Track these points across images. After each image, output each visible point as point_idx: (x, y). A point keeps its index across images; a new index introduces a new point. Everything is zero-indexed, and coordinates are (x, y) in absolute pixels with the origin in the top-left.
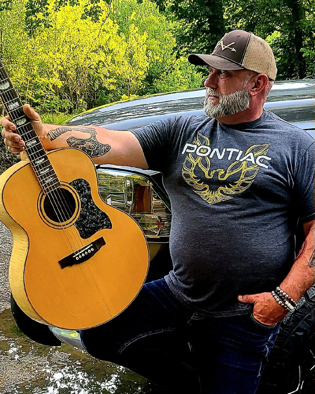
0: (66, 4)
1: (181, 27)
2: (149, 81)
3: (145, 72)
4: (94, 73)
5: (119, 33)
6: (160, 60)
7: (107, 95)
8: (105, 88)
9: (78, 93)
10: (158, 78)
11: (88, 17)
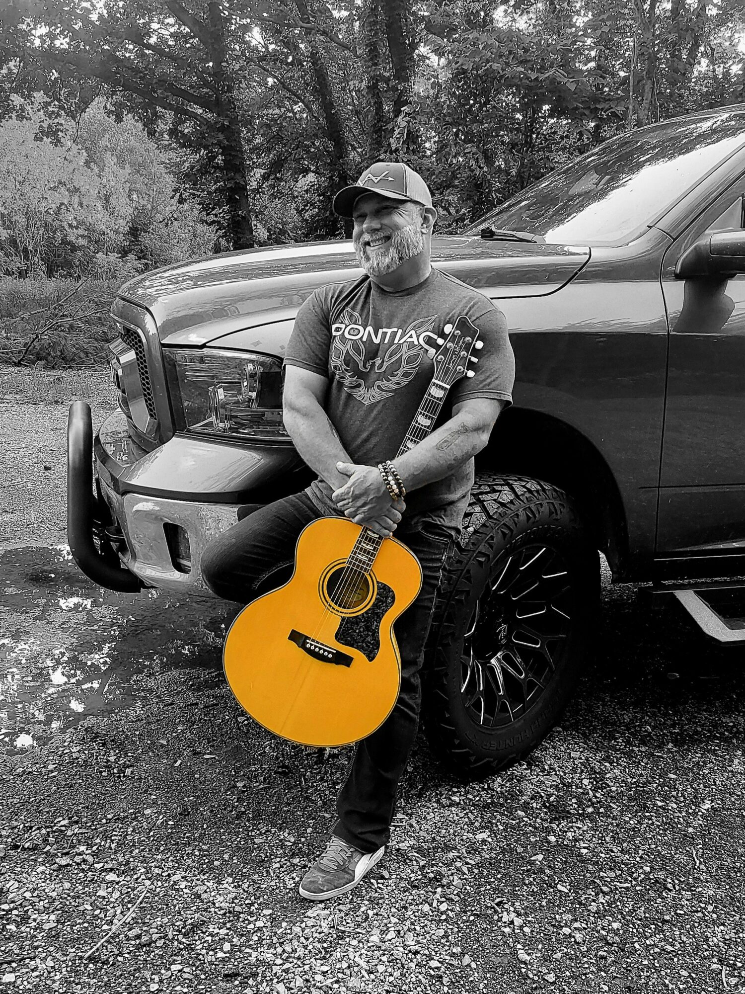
0: (10, 117)
1: (178, 160)
2: (133, 235)
3: (128, 222)
4: (53, 221)
5: (87, 163)
6: (149, 206)
7: (72, 252)
8: (70, 243)
9: (30, 248)
10: (146, 232)
11: (45, 138)
